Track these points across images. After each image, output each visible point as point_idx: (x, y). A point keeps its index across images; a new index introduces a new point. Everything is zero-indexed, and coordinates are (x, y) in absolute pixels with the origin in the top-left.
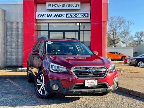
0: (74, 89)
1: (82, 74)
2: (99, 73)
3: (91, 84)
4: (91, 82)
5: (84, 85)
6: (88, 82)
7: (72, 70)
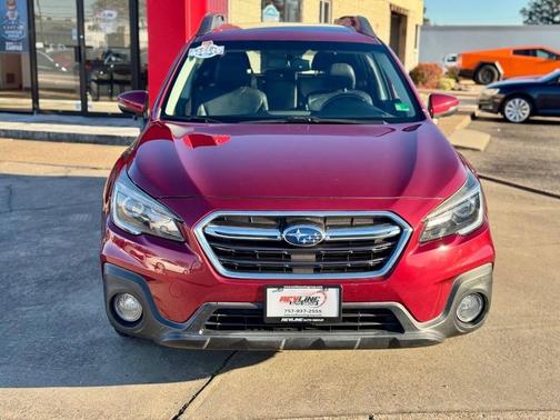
2: (352, 250)
3: (300, 307)
4: (298, 300)
5: (263, 310)
6: (285, 299)
7: (198, 231)
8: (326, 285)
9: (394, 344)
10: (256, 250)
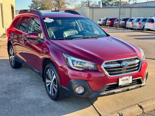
0: (106, 90)
1: (114, 71)
2: (133, 66)
3: (125, 82)
4: (125, 80)
5: (118, 84)
6: (122, 80)
7: (102, 67)
8: (130, 75)
9: (141, 86)
10: (115, 69)
